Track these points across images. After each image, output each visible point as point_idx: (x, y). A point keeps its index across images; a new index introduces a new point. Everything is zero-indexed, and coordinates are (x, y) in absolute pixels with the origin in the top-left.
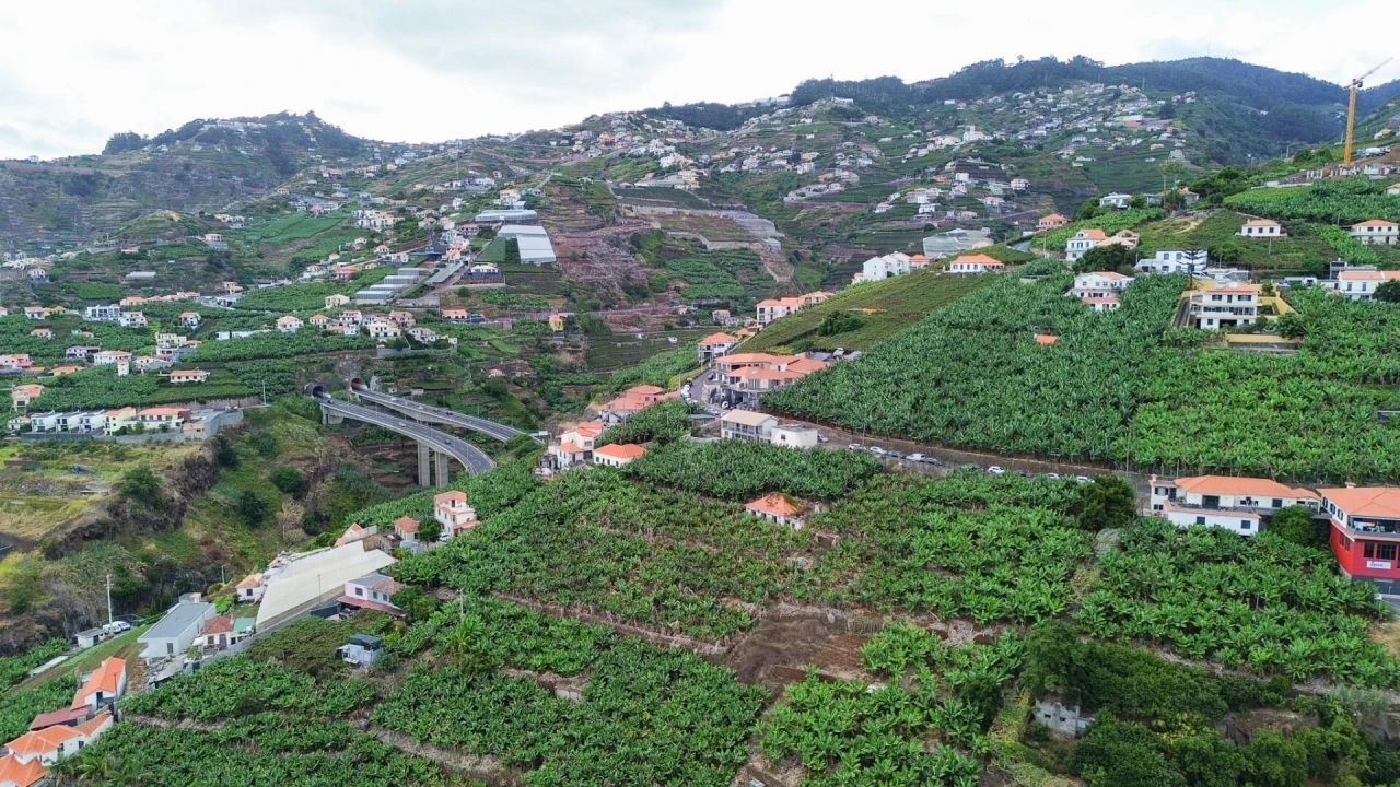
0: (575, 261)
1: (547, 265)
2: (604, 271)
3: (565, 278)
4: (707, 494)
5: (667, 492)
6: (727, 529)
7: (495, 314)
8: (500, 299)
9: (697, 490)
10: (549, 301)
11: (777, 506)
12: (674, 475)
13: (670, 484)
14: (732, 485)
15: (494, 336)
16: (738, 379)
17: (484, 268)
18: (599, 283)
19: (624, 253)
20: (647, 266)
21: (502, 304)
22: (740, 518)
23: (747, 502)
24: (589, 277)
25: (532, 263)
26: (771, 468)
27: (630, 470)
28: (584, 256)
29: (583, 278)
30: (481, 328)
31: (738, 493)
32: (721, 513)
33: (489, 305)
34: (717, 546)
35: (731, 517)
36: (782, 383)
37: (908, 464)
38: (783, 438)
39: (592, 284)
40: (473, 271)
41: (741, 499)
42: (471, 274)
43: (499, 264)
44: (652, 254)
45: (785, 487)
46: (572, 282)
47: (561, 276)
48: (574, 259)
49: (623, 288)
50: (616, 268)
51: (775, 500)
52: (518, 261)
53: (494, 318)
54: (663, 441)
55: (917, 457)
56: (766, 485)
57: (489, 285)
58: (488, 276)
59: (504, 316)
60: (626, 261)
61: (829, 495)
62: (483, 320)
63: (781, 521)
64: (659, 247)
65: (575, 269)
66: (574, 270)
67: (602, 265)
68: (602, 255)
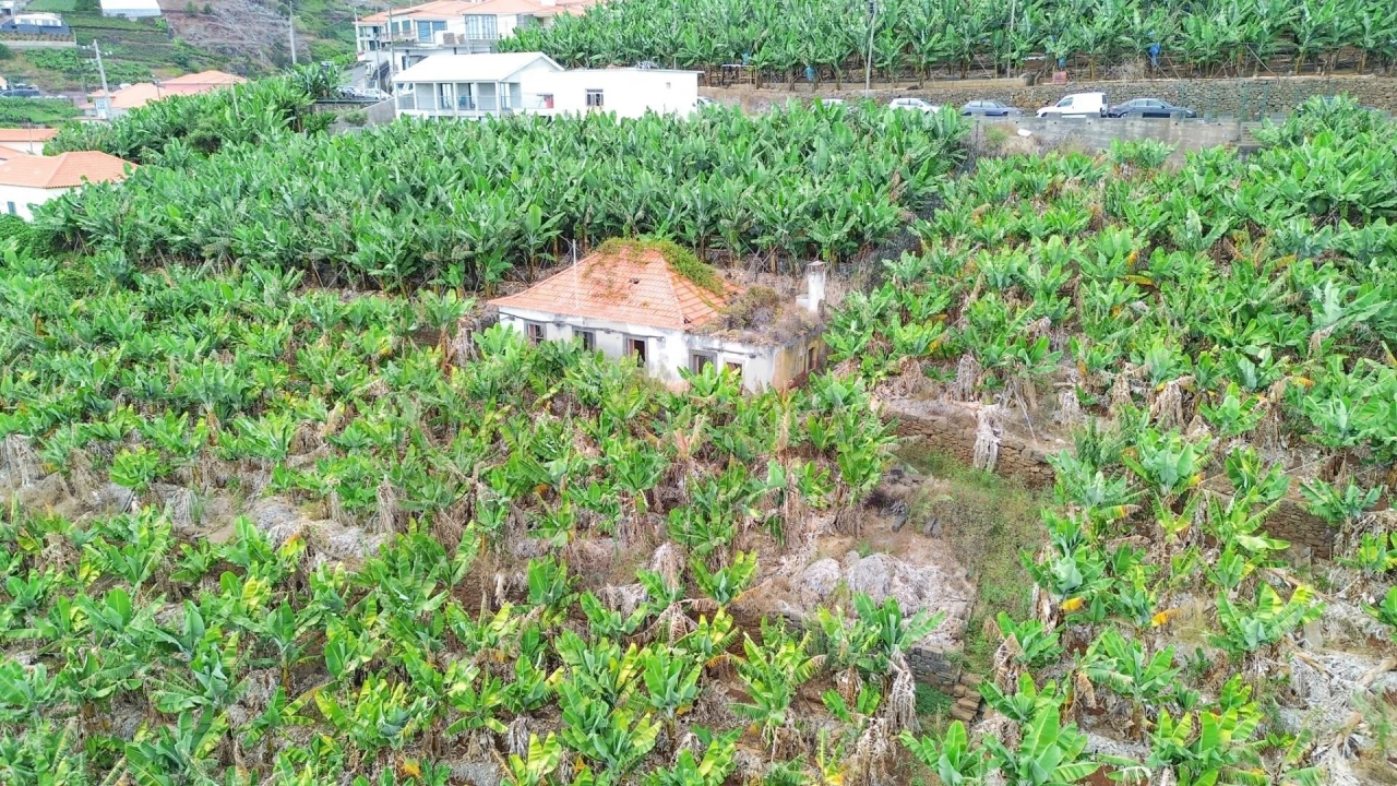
0: (193, 16)
1: (147, 21)
2: (240, 34)
3: (176, 41)
4: (326, 272)
5: (174, 280)
6: (412, 413)
7: (58, 85)
8: (66, 64)
9: (286, 262)
10: (152, 71)
11: (643, 292)
12: (204, 217)
13: (191, 255)
14: (432, 228)
15: (56, 117)
16: (440, 24)
17: (38, 19)
18: (233, 50)
19: (272, 14)
20: (309, 34)
21: (70, 71)
22: (477, 355)
23: (496, 293)
24: (217, 40)
25: (121, 17)
26: (575, 168)
27: (57, 222)
28: (207, 11)
29: (206, 41)
30: (32, 104)
31: (459, 253)
32: (386, 341)
33: (47, 72)
34: (364, 517)
35: (433, 357)
36: (550, 24)
37: (1052, 132)
38: (595, 98)
39: (223, 51)
40: (17, 22)
41: (473, 284)
42: (14, 27)
43: (64, 14)
44: (316, 20)
45: (643, 227)
46: (191, 47)
47: (171, 37)
48: (191, 14)
49: (272, 60)
50: (260, 33)
51: (623, 272)
52: (97, 12)
53: (57, 92)
54: (209, 145)
55: (1087, 102)
56: (568, 230)
57: (47, 43)
58: (44, 31)
59: (73, 90)
60: (275, 25)
61: (856, 235)
62: (36, 93)
63: (669, 357)
64: (325, 12)
65: (193, 28)
66: (192, 30)
67: (238, 27)
68: (236, 14)
